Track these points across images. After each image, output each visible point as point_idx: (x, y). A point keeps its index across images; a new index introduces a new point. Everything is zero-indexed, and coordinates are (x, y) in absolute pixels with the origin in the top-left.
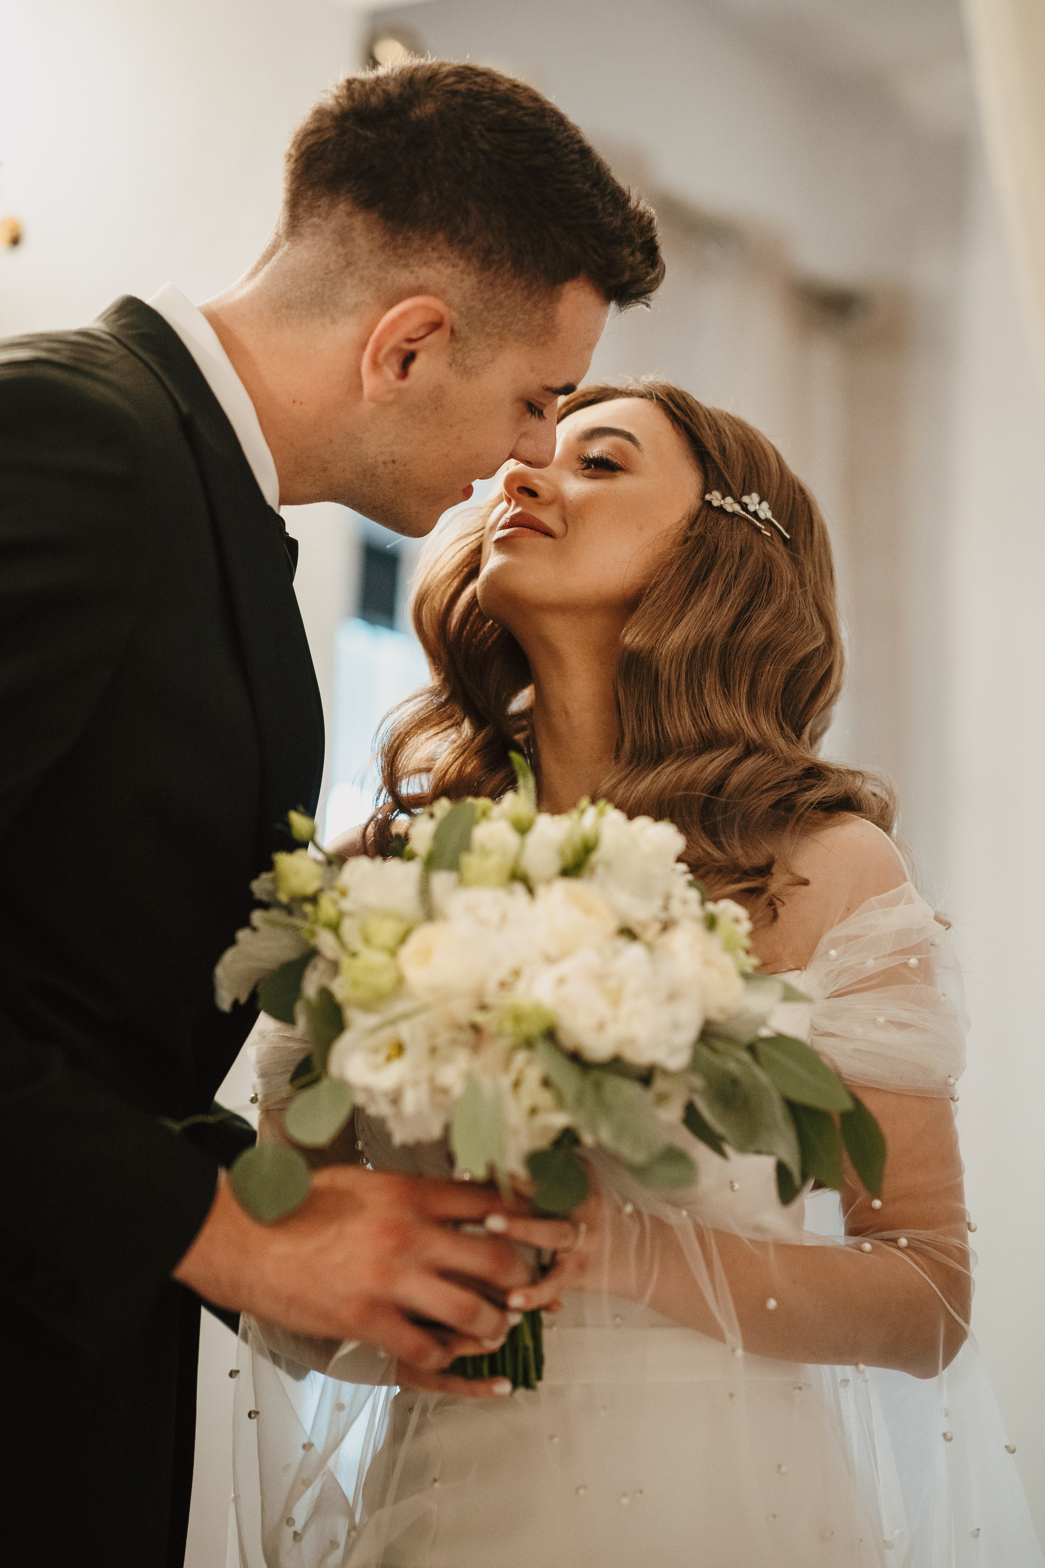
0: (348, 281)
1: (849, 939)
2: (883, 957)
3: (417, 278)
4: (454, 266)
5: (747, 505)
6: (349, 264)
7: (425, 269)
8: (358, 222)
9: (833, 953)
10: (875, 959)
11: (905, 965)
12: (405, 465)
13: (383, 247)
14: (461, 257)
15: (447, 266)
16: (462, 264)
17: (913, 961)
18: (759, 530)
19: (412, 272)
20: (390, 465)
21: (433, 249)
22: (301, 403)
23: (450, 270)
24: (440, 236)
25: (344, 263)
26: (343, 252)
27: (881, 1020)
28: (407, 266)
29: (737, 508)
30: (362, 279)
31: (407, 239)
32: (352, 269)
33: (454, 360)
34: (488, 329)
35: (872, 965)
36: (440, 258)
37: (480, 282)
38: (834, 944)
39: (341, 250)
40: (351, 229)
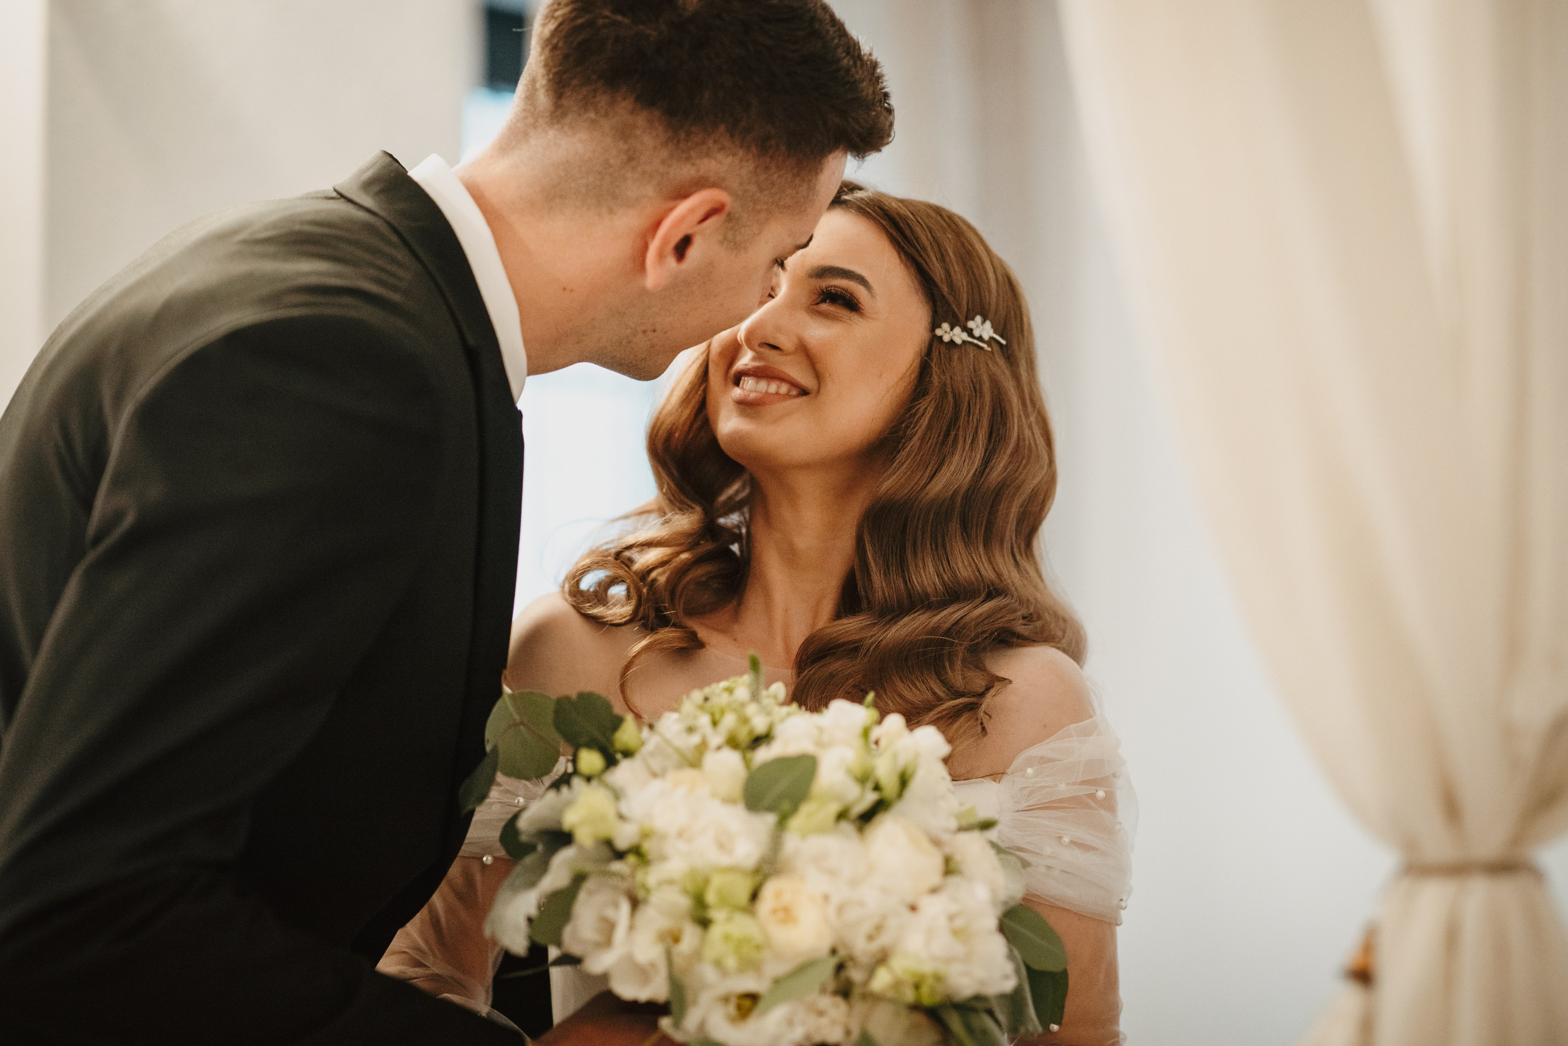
0: (629, 175)
1: (1044, 760)
2: (1074, 784)
3: (698, 171)
4: (734, 155)
5: (972, 330)
6: (631, 159)
7: (706, 161)
8: (641, 120)
9: (1030, 771)
10: (1068, 784)
11: (1092, 796)
12: (665, 333)
13: (665, 144)
14: (741, 147)
15: (728, 155)
16: (741, 153)
17: (1101, 794)
18: (982, 348)
19: (693, 164)
20: (650, 334)
21: (715, 142)
22: (572, 291)
23: (730, 158)
24: (722, 128)
25: (625, 158)
26: (626, 147)
27: (1066, 840)
28: (688, 159)
29: (965, 336)
30: (644, 173)
31: (688, 134)
32: (633, 163)
33: (725, 238)
34: (758, 207)
35: (1063, 789)
36: (722, 148)
37: (757, 167)
38: (1030, 762)
39: (622, 145)
40: (634, 126)
